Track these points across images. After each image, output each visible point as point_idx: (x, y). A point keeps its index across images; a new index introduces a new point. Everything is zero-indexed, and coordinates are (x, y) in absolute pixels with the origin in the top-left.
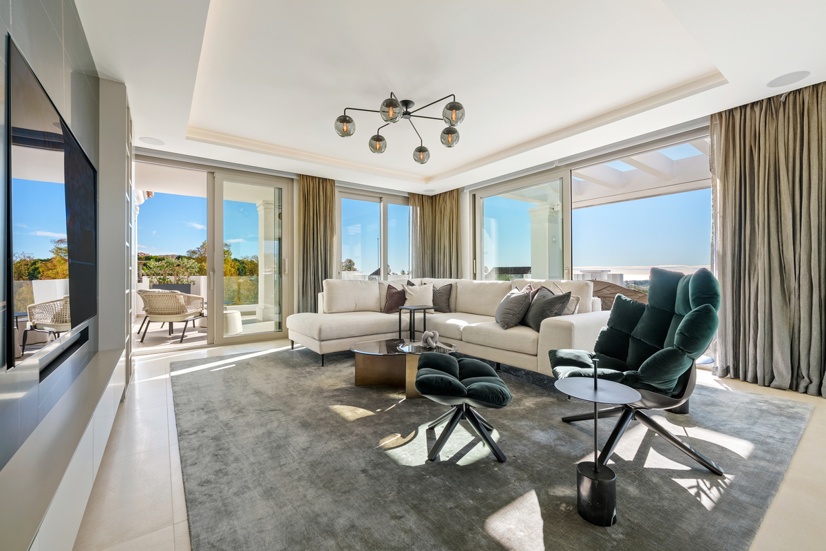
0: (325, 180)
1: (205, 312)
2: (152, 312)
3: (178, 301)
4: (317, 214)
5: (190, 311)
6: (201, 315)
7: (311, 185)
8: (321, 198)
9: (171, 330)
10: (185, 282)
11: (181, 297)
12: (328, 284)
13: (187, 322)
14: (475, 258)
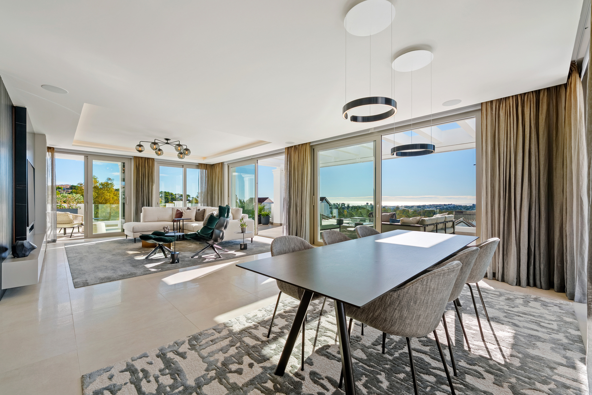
0: (148, 159)
1: (83, 223)
2: (56, 224)
3: (69, 217)
4: (144, 175)
5: (75, 222)
6: (82, 224)
7: (141, 161)
8: (146, 167)
9: (65, 233)
10: (74, 207)
11: (71, 215)
12: (144, 209)
13: (74, 228)
14: (229, 197)
